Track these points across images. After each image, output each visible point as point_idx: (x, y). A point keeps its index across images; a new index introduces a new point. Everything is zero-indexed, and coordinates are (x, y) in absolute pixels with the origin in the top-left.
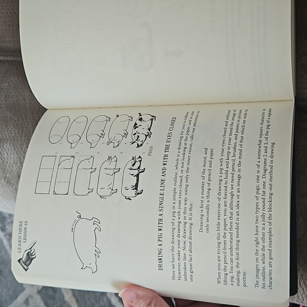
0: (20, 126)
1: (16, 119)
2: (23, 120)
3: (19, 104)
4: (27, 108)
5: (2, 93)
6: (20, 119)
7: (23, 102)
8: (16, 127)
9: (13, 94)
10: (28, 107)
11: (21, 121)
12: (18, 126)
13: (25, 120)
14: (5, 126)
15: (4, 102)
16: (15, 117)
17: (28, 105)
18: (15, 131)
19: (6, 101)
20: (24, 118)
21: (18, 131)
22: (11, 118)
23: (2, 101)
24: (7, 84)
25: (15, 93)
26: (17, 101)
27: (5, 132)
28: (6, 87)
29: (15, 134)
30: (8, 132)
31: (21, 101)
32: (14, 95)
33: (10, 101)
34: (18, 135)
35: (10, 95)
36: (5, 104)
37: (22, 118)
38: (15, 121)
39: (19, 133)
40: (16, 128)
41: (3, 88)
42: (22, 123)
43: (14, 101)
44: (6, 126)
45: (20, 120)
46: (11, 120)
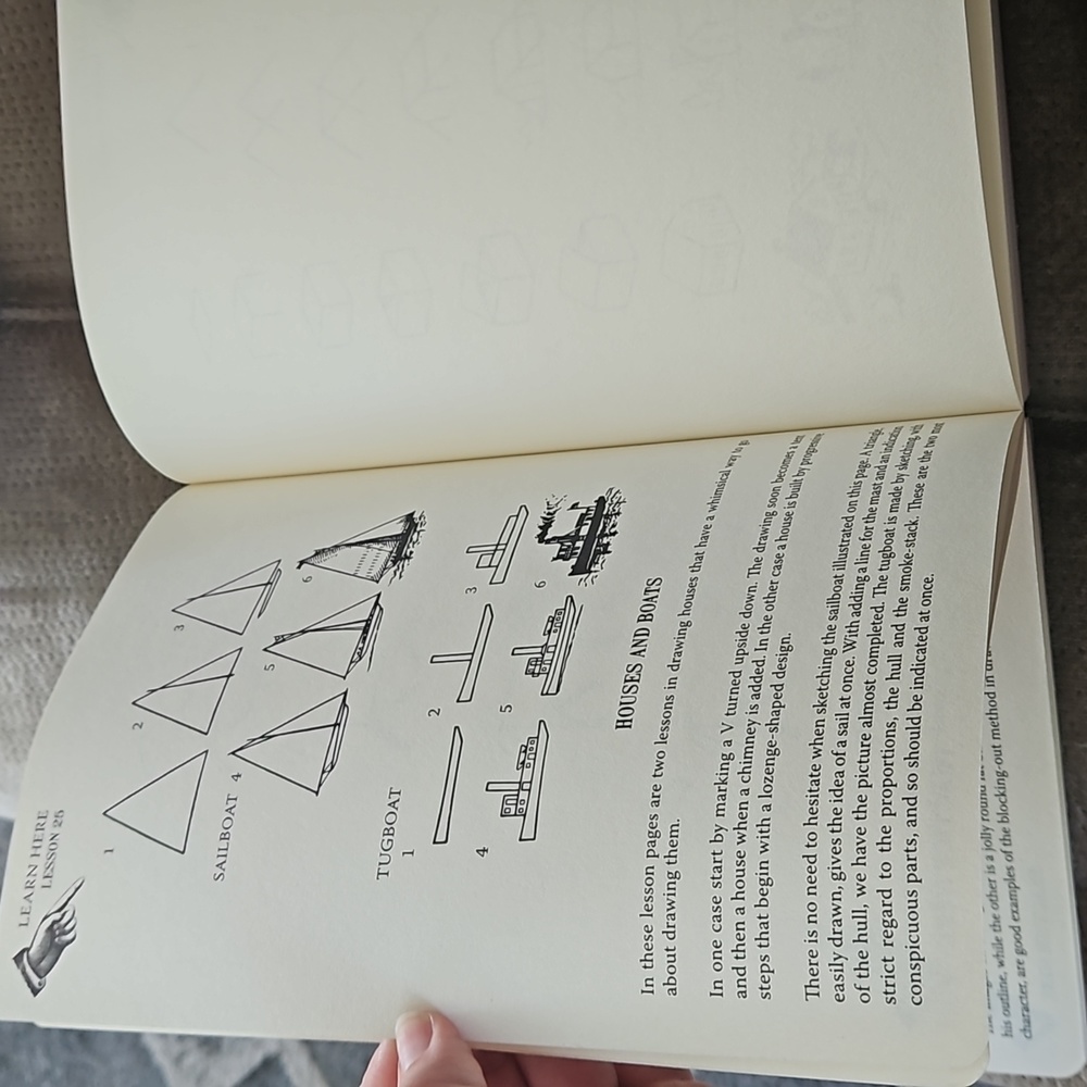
0: (106, 543)
1: (92, 519)
2: (117, 520)
3: (101, 466)
4: (127, 480)
5: (43, 434)
6: (107, 517)
7: (111, 459)
8: (93, 544)
9: (80, 433)
10: (130, 477)
11: (109, 524)
12: (99, 541)
13: (121, 522)
14: (56, 545)
15: (50, 464)
16: (88, 513)
17: (128, 469)
18: (90, 560)
19: (56, 460)
20: (119, 516)
21: (103, 560)
22: (74, 517)
23: (44, 460)
24: (57, 403)
25: (86, 429)
26: (94, 457)
27: (60, 564)
28: (54, 413)
29: (93, 569)
30: (70, 564)
31: (108, 456)
32: (80, 439)
33: (68, 459)
34: (102, 572)
35: (68, 439)
36: (52, 470)
37: (113, 514)
38: (90, 525)
39: (105, 568)
40: (93, 550)
41: (45, 414)
42: (112, 532)
43: (82, 459)
44: (62, 543)
45: (105, 521)
46: (78, 523)
